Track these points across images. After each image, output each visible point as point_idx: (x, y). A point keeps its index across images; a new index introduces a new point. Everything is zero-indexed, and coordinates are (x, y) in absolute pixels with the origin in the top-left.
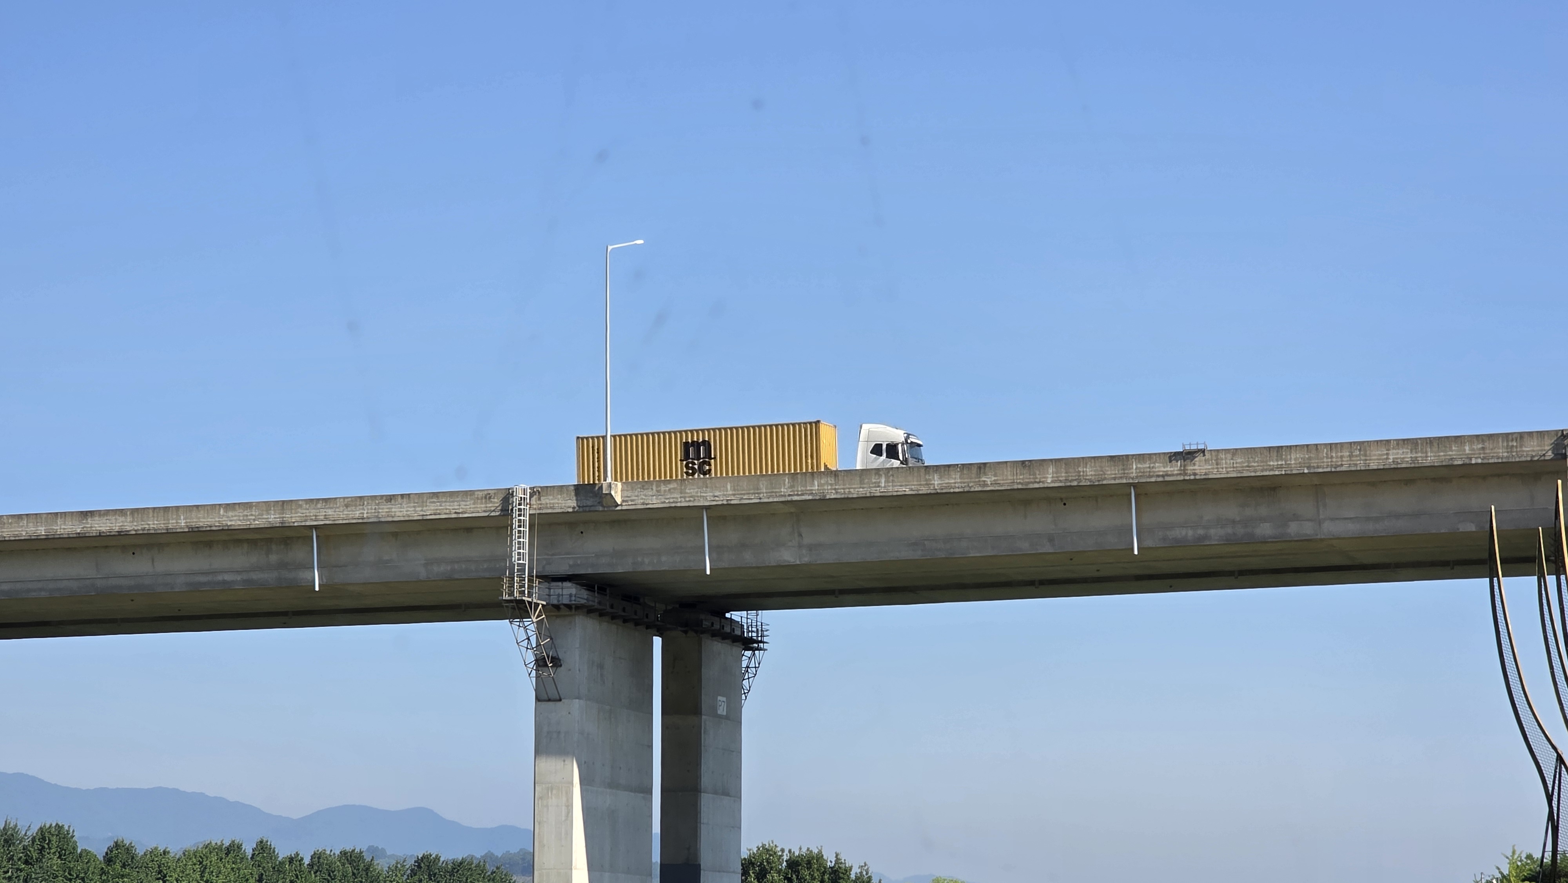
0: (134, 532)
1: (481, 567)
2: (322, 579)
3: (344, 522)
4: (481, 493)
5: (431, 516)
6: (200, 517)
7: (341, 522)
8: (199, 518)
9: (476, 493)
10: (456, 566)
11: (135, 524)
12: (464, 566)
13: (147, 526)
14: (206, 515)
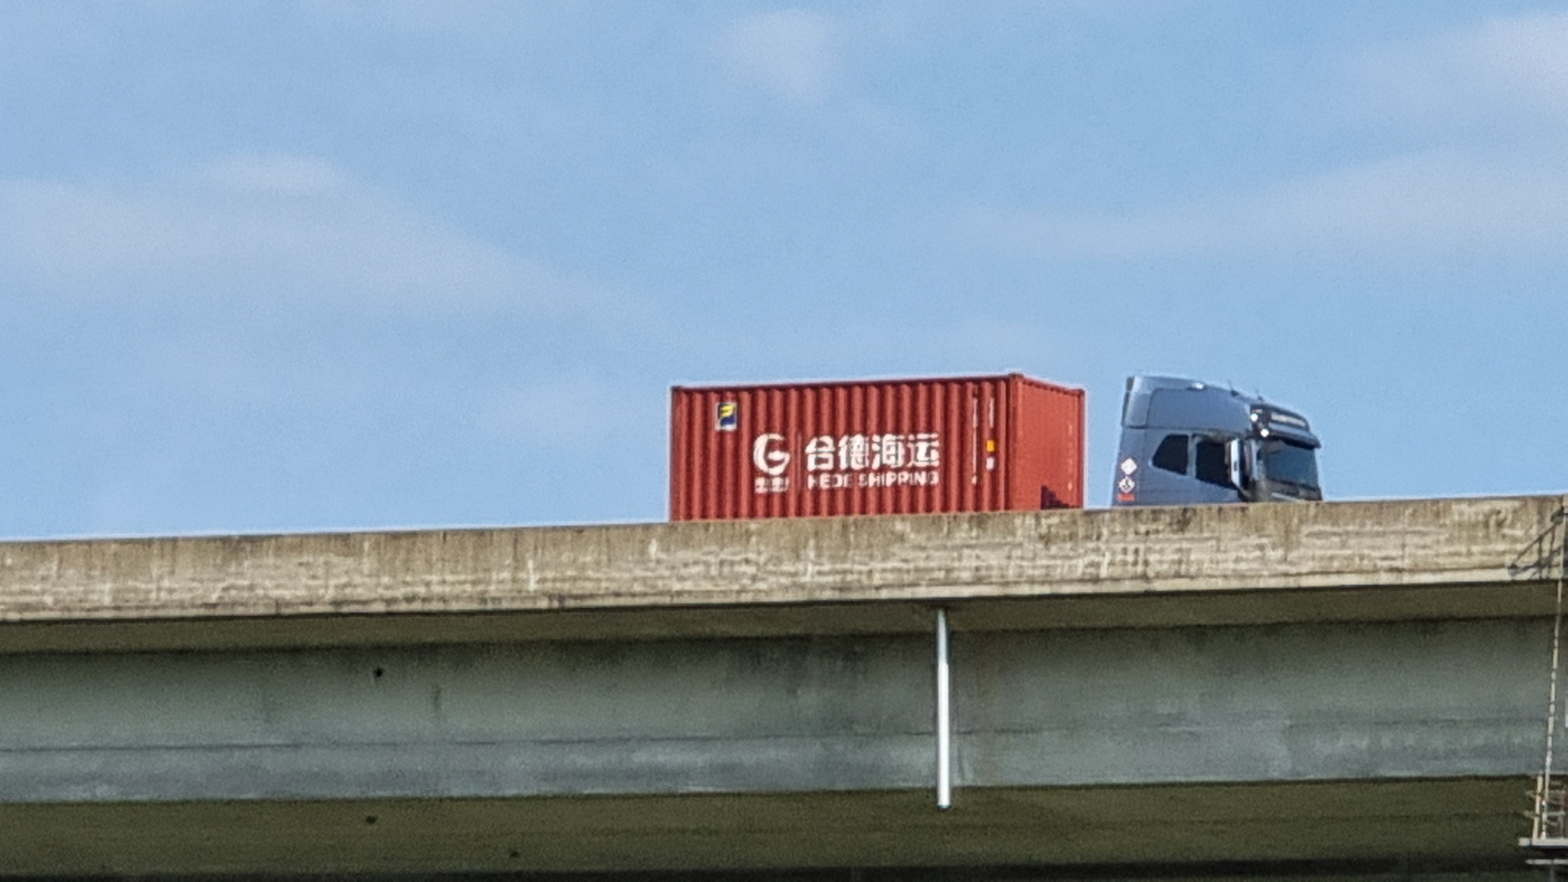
0: (380, 607)
1: (1465, 742)
2: (961, 770)
3: (1038, 590)
4: (1474, 509)
5: (1311, 577)
6: (584, 564)
7: (1025, 590)
8: (584, 567)
9: (1455, 507)
10: (1386, 740)
11: (385, 580)
12: (1410, 740)
13: (421, 590)
14: (604, 558)
